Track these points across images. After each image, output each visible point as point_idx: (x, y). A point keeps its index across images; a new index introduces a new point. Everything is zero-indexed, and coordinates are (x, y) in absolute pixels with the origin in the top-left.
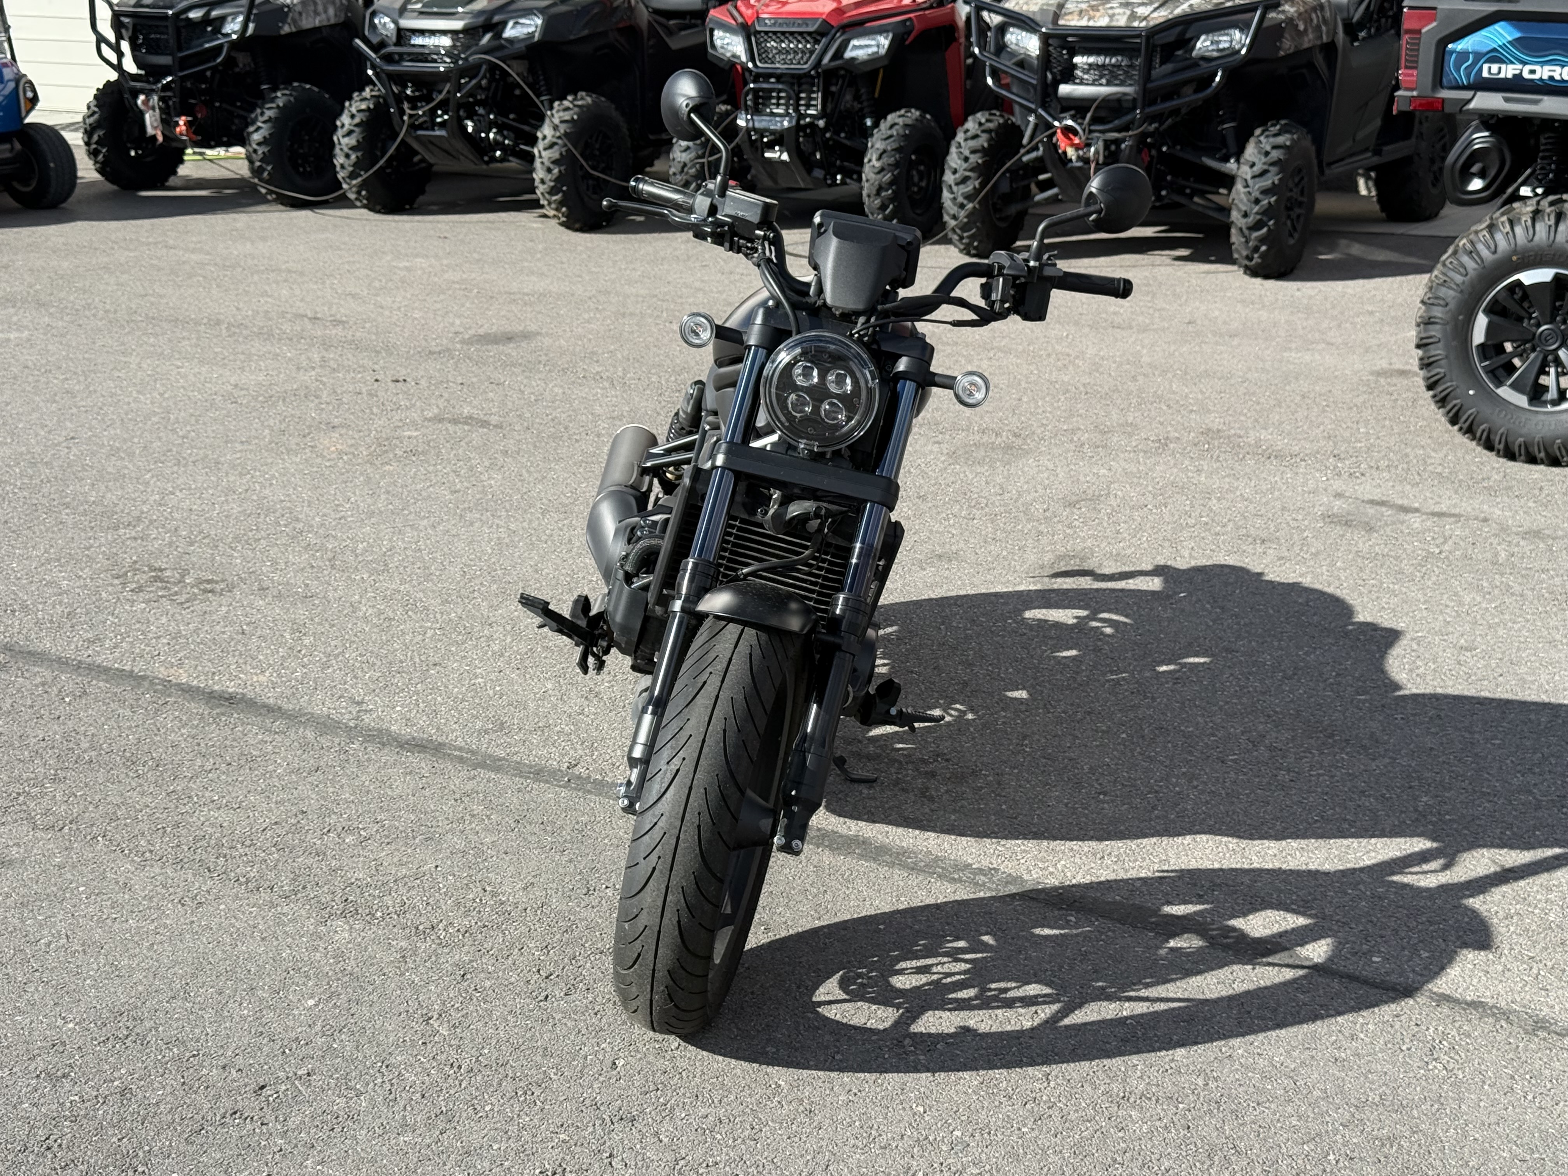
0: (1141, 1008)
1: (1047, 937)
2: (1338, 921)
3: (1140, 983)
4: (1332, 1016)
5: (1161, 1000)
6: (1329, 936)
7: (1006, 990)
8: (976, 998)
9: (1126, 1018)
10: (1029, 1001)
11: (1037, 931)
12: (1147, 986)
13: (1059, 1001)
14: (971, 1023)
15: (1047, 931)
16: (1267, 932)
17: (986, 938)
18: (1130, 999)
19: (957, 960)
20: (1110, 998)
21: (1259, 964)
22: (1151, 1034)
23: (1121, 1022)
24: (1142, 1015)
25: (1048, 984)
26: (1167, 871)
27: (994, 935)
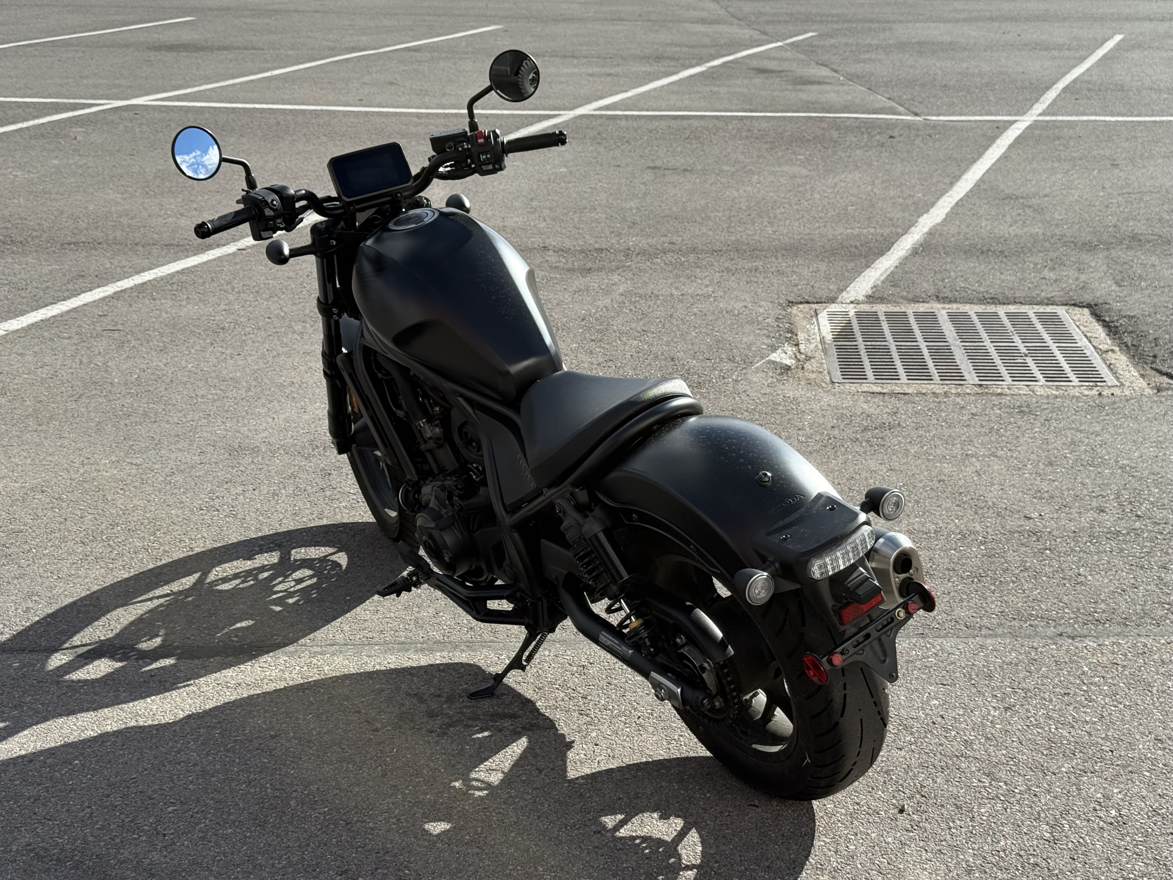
0: (158, 592)
1: (241, 621)
2: (46, 682)
3: (167, 606)
4: (42, 619)
5: (150, 599)
6: (51, 671)
7: (243, 582)
8: (257, 574)
9: (165, 585)
10: (225, 580)
11: (251, 622)
12: (161, 605)
13: (209, 583)
14: (249, 563)
15: (244, 624)
16: (96, 663)
17: (278, 609)
18: (167, 595)
19: (286, 591)
20: (180, 592)
21: (97, 642)
22: (148, 580)
23: (167, 583)
24: (156, 588)
25: (221, 591)
26: (185, 686)
27: (274, 611)
